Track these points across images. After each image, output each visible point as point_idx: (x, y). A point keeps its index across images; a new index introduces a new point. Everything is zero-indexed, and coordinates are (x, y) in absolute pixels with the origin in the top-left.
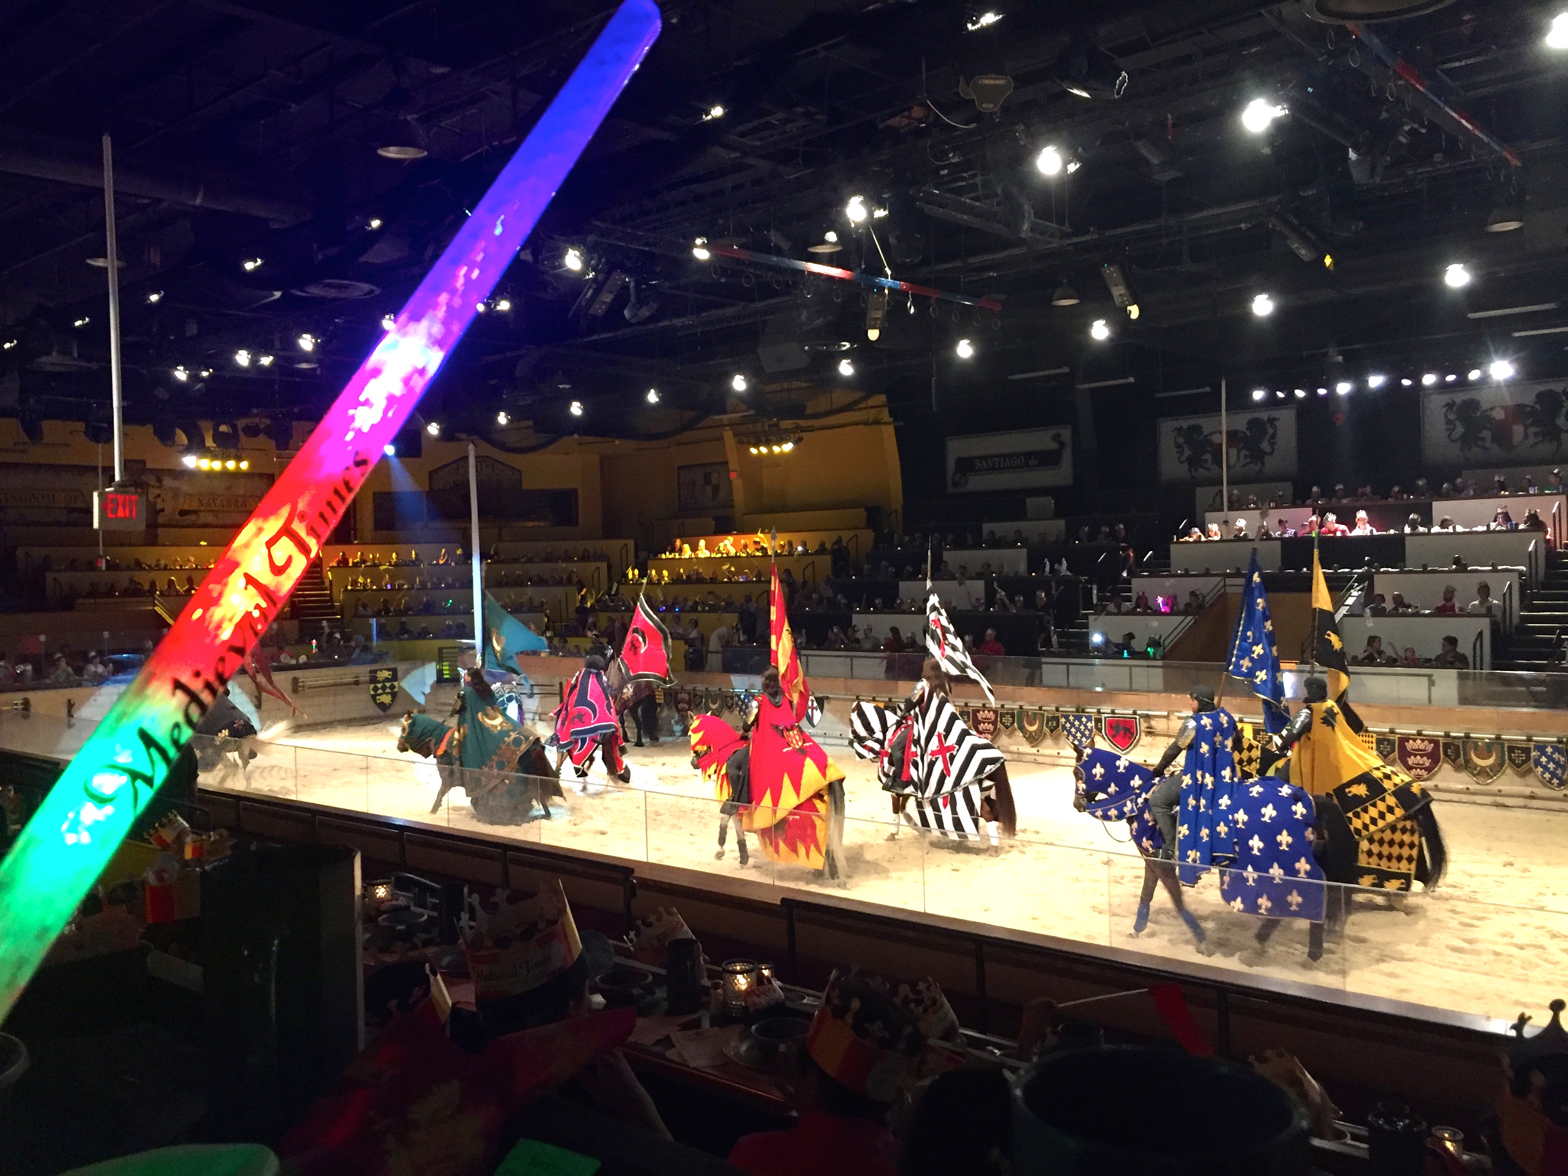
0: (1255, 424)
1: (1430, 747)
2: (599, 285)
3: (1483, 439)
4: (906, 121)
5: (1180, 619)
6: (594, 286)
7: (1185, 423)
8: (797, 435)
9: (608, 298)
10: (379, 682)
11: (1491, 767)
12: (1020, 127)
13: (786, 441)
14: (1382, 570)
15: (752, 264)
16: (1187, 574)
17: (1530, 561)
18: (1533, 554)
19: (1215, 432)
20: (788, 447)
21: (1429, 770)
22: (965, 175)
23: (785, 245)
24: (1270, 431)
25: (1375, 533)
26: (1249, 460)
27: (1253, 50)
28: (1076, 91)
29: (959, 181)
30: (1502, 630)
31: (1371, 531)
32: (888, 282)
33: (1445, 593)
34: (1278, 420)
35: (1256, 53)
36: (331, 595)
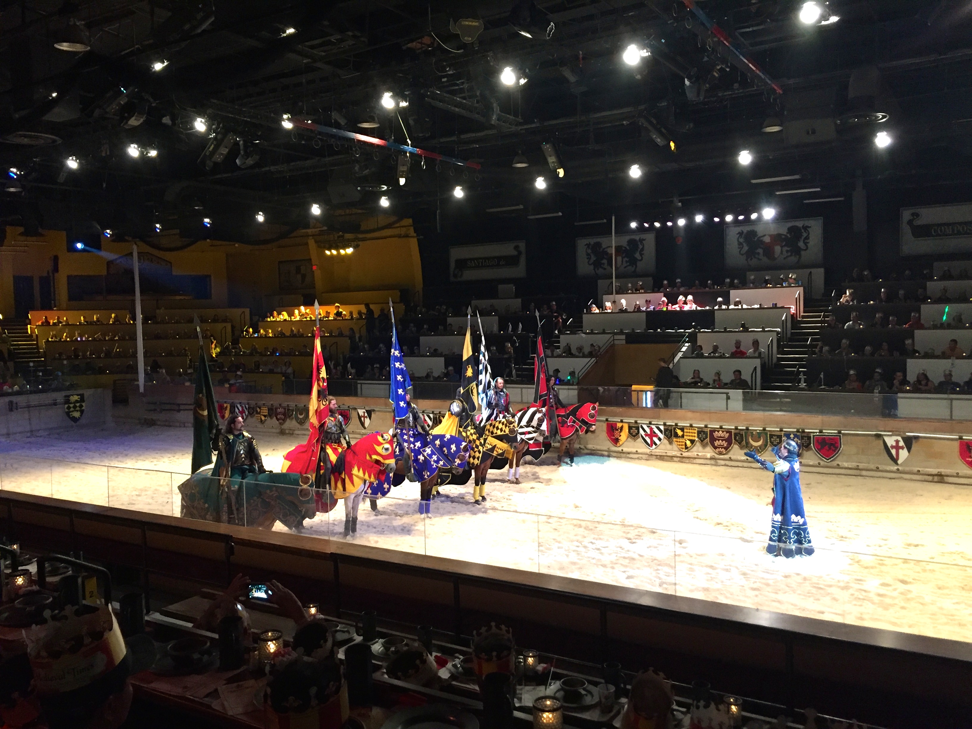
0: (632, 242)
1: (727, 435)
2: (218, 142)
3: (758, 254)
4: (419, 46)
5: (587, 360)
6: (215, 142)
7: (592, 241)
8: (355, 243)
9: (224, 151)
10: (71, 403)
11: (760, 446)
12: (491, 54)
13: (348, 247)
14: (701, 330)
15: (320, 133)
16: (592, 333)
17: (783, 326)
18: (785, 321)
19: (609, 247)
20: (350, 251)
21: (726, 448)
22: (458, 82)
23: (343, 122)
24: (641, 247)
25: (699, 308)
26: (628, 264)
27: (630, 14)
28: (523, 33)
29: (454, 86)
30: (767, 367)
31: (696, 308)
32: (409, 148)
33: (735, 343)
34: (644, 240)
35: (632, 16)
36: (37, 344)
